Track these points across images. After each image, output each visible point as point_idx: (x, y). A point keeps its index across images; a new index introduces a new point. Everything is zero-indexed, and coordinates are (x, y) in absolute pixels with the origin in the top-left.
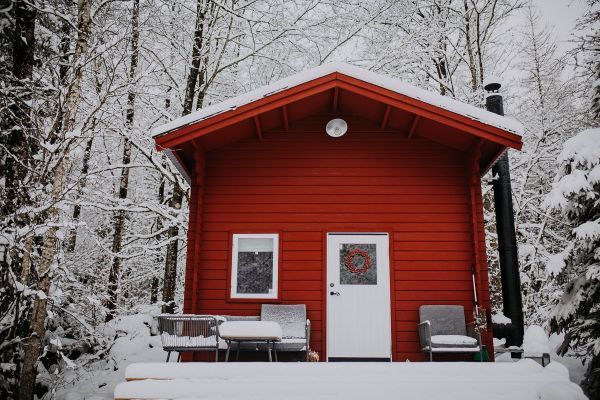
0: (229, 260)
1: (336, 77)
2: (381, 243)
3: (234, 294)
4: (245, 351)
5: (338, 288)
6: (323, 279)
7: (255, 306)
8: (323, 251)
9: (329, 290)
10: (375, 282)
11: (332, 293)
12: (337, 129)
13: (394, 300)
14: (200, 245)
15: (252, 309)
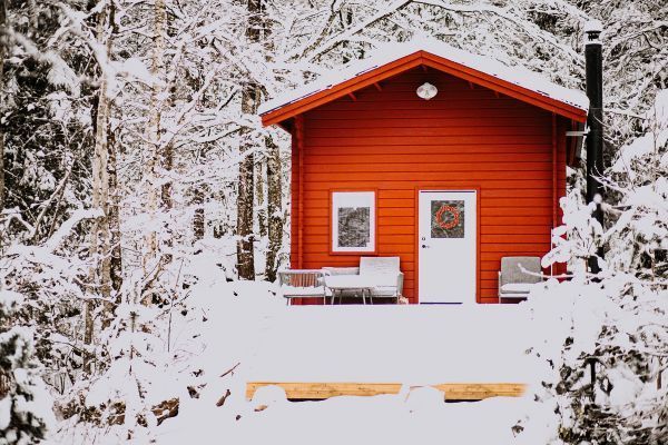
0: (329, 217)
1: (421, 55)
2: (469, 199)
3: (336, 248)
4: (346, 298)
5: (430, 241)
6: (415, 234)
7: (355, 259)
8: (415, 207)
9: (421, 243)
10: (462, 236)
11: (424, 246)
12: (427, 92)
13: (480, 252)
14: (303, 203)
15: (353, 261)
